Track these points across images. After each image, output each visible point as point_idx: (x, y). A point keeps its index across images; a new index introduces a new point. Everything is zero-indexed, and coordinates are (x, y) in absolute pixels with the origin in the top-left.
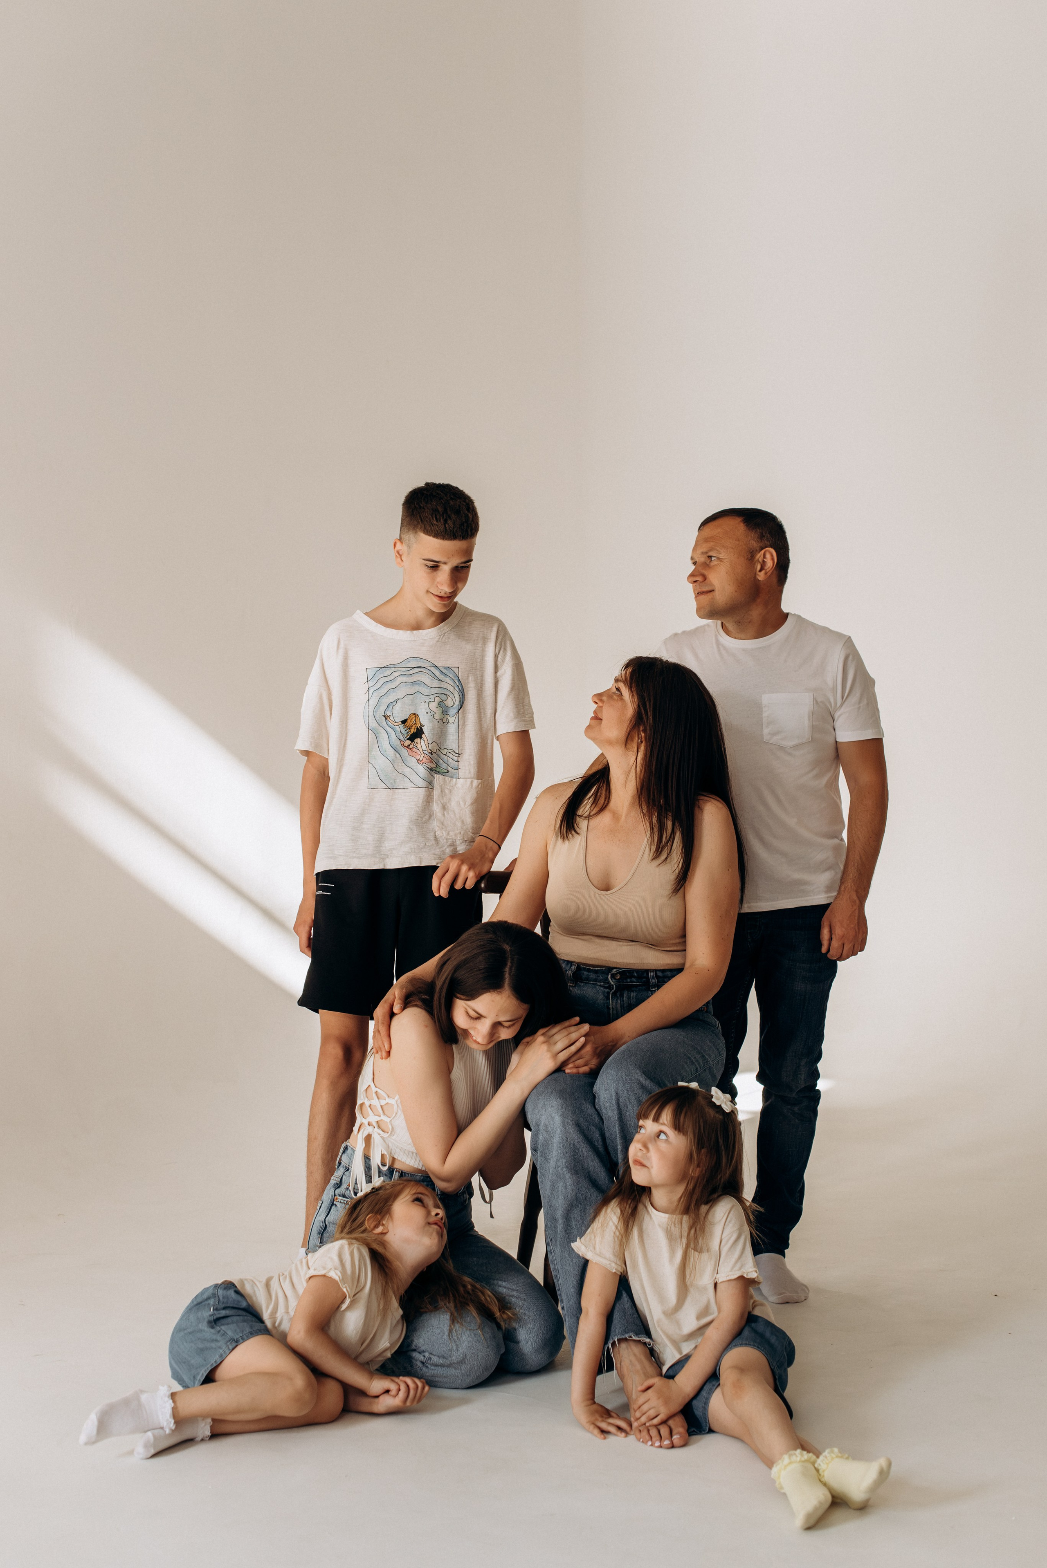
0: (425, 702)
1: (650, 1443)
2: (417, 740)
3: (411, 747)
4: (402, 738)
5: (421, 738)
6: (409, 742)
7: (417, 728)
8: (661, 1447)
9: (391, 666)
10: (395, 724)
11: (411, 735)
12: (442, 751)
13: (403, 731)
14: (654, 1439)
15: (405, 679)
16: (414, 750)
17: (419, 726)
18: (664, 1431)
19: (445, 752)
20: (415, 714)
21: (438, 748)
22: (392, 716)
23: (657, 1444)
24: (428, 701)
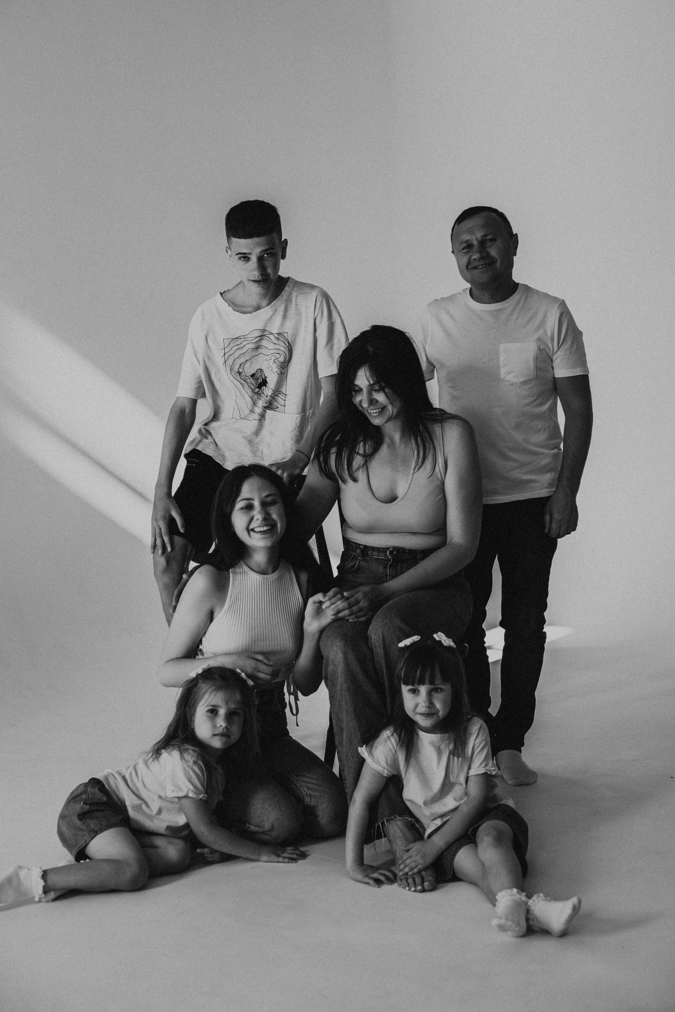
0: (266, 360)
1: (407, 888)
2: (263, 388)
3: (259, 393)
4: (252, 387)
5: (266, 386)
6: (257, 390)
7: (263, 379)
8: (415, 891)
9: (241, 337)
10: (247, 378)
11: (259, 385)
13: (253, 382)
14: (411, 886)
15: (252, 345)
16: (262, 395)
17: (264, 377)
18: (418, 880)
19: (276, 393)
20: (260, 369)
22: (243, 372)
23: (413, 889)
24: (268, 360)
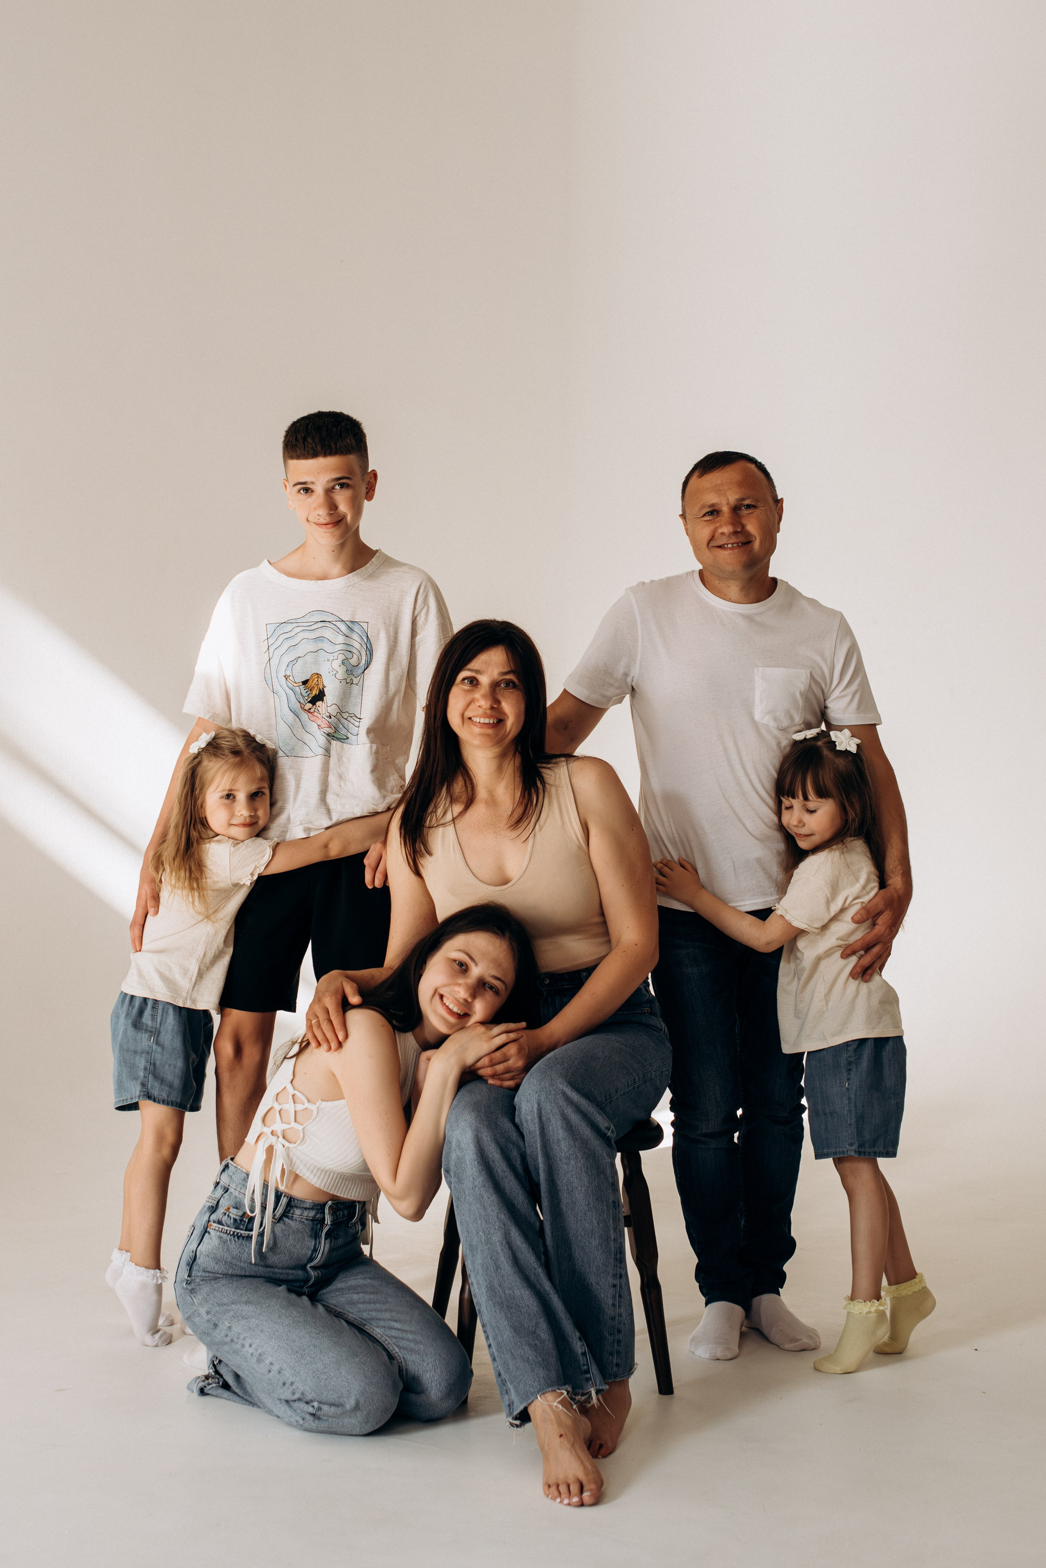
0: (328, 660)
2: (319, 703)
3: (312, 711)
4: (302, 701)
5: (322, 700)
6: (310, 705)
7: (319, 690)
9: (293, 621)
10: (295, 685)
11: (313, 697)
12: (343, 715)
13: (304, 692)
15: (307, 635)
16: (316, 714)
17: (321, 687)
19: (345, 715)
20: (317, 674)
21: (339, 711)
22: (291, 676)
24: (331, 660)
